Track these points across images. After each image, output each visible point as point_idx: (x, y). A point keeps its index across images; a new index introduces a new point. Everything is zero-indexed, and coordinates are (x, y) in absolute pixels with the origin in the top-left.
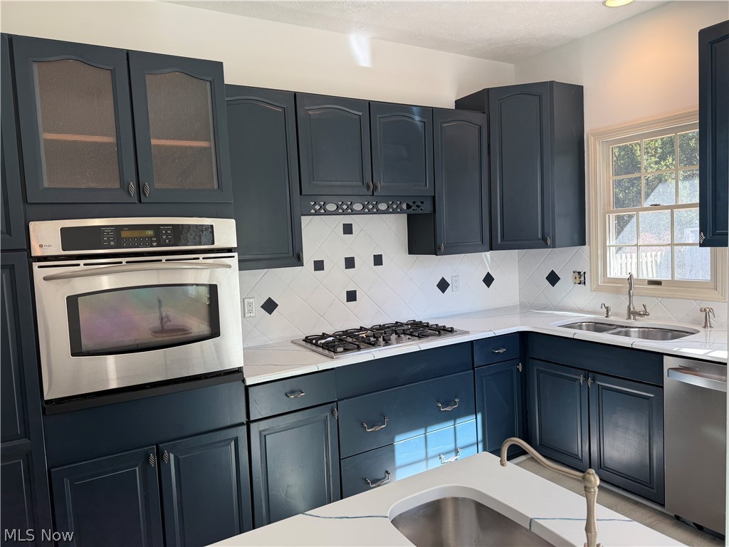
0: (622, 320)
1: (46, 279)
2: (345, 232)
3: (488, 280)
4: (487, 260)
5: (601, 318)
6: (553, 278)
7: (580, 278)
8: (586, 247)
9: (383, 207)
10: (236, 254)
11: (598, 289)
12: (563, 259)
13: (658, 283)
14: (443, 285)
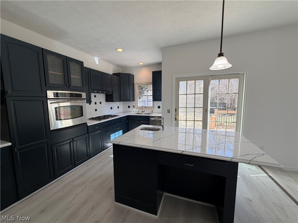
0: (141, 113)
1: (50, 103)
2: (95, 97)
3: (118, 107)
4: (118, 104)
5: (138, 113)
6: (129, 107)
7: (134, 107)
8: (135, 102)
9: (100, 92)
10: (86, 100)
11: (137, 108)
12: (131, 104)
13: (146, 107)
14: (111, 108)
